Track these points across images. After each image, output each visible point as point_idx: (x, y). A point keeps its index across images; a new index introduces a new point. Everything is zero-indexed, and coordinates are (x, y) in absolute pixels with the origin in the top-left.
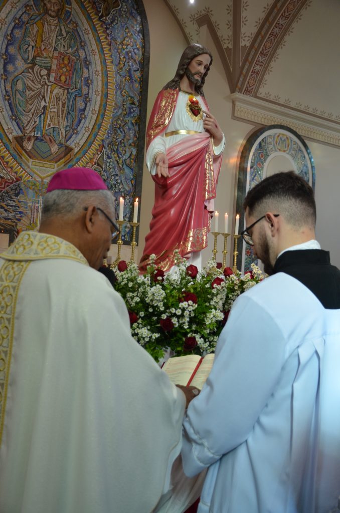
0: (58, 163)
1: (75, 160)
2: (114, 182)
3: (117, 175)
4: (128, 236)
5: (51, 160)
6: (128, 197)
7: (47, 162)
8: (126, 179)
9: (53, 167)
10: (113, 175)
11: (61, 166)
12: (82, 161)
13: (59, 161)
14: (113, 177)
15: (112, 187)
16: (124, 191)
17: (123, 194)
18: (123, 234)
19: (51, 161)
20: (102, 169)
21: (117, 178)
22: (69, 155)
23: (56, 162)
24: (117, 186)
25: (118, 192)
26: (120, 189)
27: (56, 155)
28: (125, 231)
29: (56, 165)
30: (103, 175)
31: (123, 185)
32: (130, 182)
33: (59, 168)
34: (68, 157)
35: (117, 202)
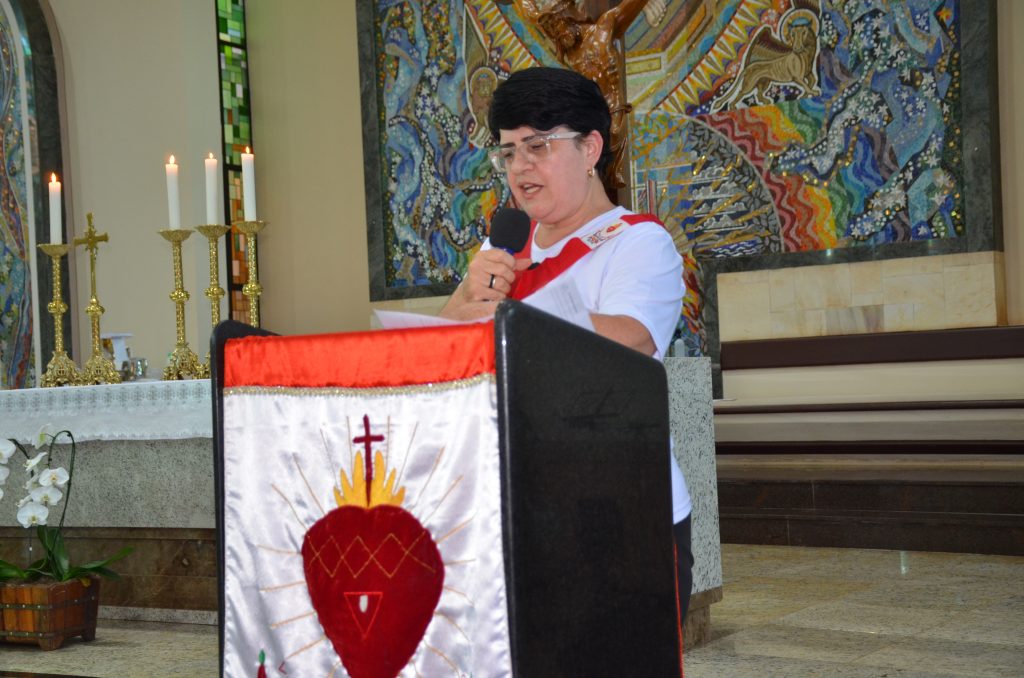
0: (671, 47)
1: (720, 18)
2: (864, 43)
3: (875, 13)
4: (943, 220)
5: (649, 47)
6: (928, 78)
7: (640, 54)
8: (913, 14)
9: (656, 64)
10: (861, 19)
11: (679, 55)
12: (744, 13)
13: (673, 37)
14: (859, 28)
15: (858, 61)
16: (908, 63)
17: (906, 73)
18: (924, 218)
19: (651, 48)
20: (816, 12)
21: (876, 23)
22: (700, 10)
23: (664, 49)
24: (878, 51)
25: (884, 74)
26: (893, 59)
27: (663, 25)
28: (931, 204)
29: (664, 55)
30: (821, 34)
31: (902, 39)
32: (933, 20)
33: (672, 62)
34: (696, 18)
35: (883, 109)
